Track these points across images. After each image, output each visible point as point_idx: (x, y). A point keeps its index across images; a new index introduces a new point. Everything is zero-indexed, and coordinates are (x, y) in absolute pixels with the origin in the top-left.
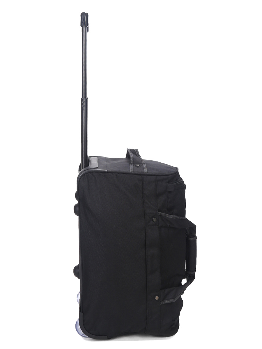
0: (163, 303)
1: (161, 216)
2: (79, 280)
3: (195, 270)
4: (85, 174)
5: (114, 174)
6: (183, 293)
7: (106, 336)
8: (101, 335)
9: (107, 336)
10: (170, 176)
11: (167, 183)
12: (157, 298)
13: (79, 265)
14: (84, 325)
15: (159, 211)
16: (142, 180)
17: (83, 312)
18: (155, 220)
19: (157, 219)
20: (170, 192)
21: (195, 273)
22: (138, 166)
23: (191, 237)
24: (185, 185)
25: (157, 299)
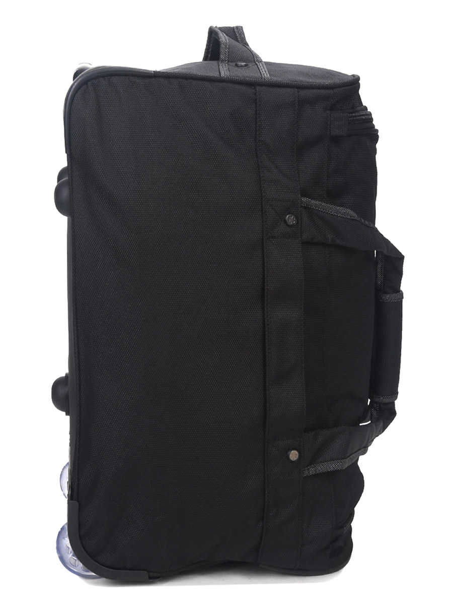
0: (312, 471)
1: (307, 208)
2: (68, 417)
3: (395, 394)
4: (89, 80)
5: (172, 80)
6: (364, 450)
7: (146, 572)
8: (130, 569)
9: (148, 572)
10: (336, 91)
11: (328, 112)
12: (294, 455)
13: (66, 374)
14: (81, 538)
15: (304, 195)
16: (256, 99)
17: (78, 501)
18: (290, 219)
19: (297, 218)
20: (336, 140)
21: (396, 402)
22: (242, 66)
23: (385, 293)
24: (377, 131)
25: (295, 459)
